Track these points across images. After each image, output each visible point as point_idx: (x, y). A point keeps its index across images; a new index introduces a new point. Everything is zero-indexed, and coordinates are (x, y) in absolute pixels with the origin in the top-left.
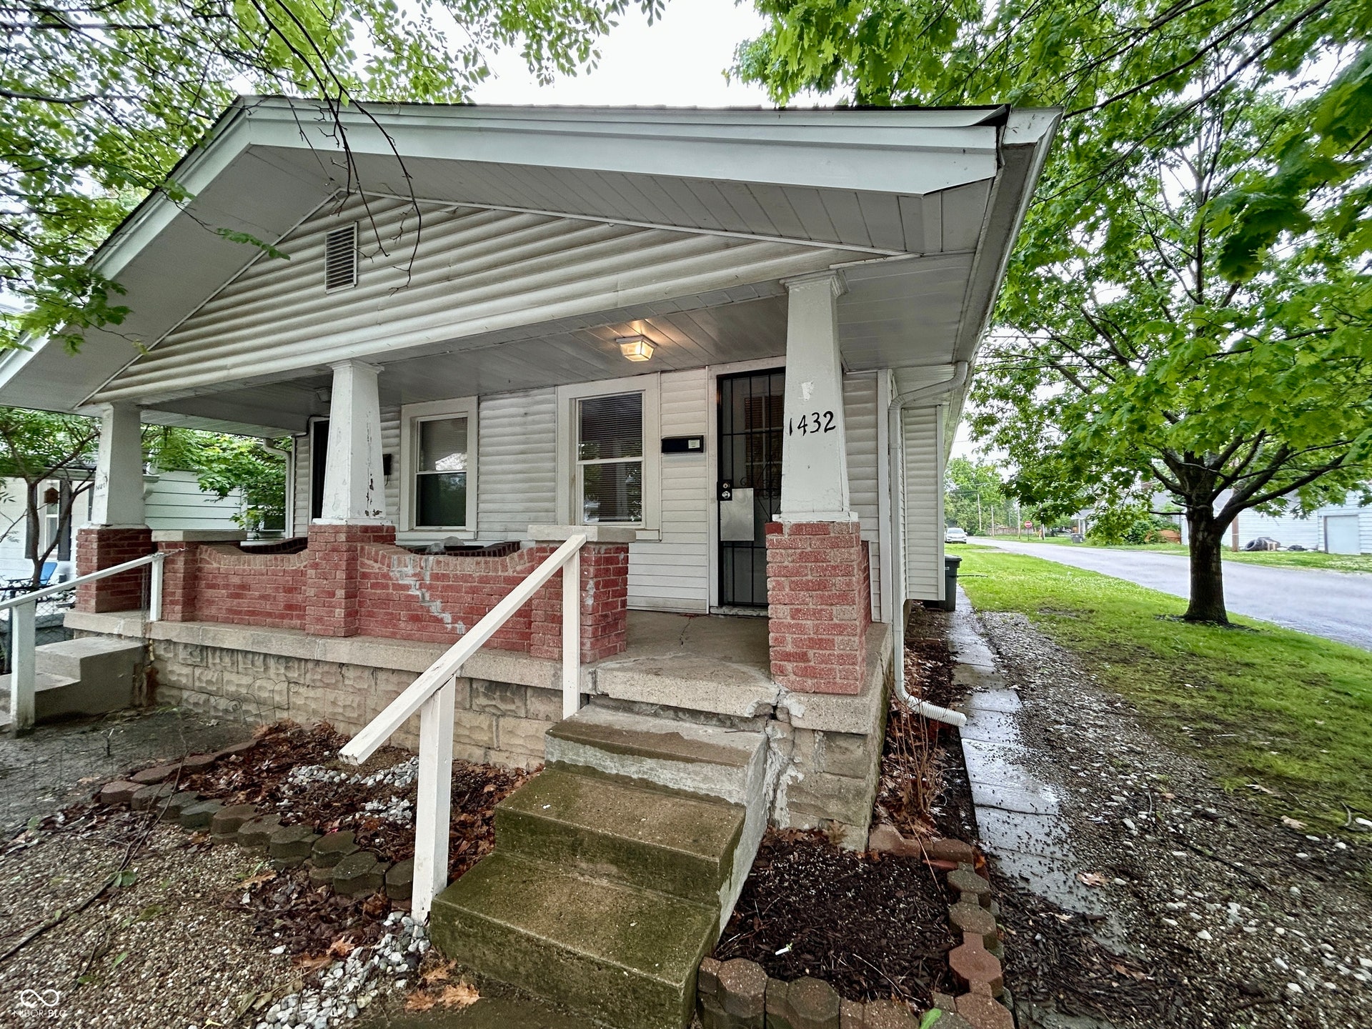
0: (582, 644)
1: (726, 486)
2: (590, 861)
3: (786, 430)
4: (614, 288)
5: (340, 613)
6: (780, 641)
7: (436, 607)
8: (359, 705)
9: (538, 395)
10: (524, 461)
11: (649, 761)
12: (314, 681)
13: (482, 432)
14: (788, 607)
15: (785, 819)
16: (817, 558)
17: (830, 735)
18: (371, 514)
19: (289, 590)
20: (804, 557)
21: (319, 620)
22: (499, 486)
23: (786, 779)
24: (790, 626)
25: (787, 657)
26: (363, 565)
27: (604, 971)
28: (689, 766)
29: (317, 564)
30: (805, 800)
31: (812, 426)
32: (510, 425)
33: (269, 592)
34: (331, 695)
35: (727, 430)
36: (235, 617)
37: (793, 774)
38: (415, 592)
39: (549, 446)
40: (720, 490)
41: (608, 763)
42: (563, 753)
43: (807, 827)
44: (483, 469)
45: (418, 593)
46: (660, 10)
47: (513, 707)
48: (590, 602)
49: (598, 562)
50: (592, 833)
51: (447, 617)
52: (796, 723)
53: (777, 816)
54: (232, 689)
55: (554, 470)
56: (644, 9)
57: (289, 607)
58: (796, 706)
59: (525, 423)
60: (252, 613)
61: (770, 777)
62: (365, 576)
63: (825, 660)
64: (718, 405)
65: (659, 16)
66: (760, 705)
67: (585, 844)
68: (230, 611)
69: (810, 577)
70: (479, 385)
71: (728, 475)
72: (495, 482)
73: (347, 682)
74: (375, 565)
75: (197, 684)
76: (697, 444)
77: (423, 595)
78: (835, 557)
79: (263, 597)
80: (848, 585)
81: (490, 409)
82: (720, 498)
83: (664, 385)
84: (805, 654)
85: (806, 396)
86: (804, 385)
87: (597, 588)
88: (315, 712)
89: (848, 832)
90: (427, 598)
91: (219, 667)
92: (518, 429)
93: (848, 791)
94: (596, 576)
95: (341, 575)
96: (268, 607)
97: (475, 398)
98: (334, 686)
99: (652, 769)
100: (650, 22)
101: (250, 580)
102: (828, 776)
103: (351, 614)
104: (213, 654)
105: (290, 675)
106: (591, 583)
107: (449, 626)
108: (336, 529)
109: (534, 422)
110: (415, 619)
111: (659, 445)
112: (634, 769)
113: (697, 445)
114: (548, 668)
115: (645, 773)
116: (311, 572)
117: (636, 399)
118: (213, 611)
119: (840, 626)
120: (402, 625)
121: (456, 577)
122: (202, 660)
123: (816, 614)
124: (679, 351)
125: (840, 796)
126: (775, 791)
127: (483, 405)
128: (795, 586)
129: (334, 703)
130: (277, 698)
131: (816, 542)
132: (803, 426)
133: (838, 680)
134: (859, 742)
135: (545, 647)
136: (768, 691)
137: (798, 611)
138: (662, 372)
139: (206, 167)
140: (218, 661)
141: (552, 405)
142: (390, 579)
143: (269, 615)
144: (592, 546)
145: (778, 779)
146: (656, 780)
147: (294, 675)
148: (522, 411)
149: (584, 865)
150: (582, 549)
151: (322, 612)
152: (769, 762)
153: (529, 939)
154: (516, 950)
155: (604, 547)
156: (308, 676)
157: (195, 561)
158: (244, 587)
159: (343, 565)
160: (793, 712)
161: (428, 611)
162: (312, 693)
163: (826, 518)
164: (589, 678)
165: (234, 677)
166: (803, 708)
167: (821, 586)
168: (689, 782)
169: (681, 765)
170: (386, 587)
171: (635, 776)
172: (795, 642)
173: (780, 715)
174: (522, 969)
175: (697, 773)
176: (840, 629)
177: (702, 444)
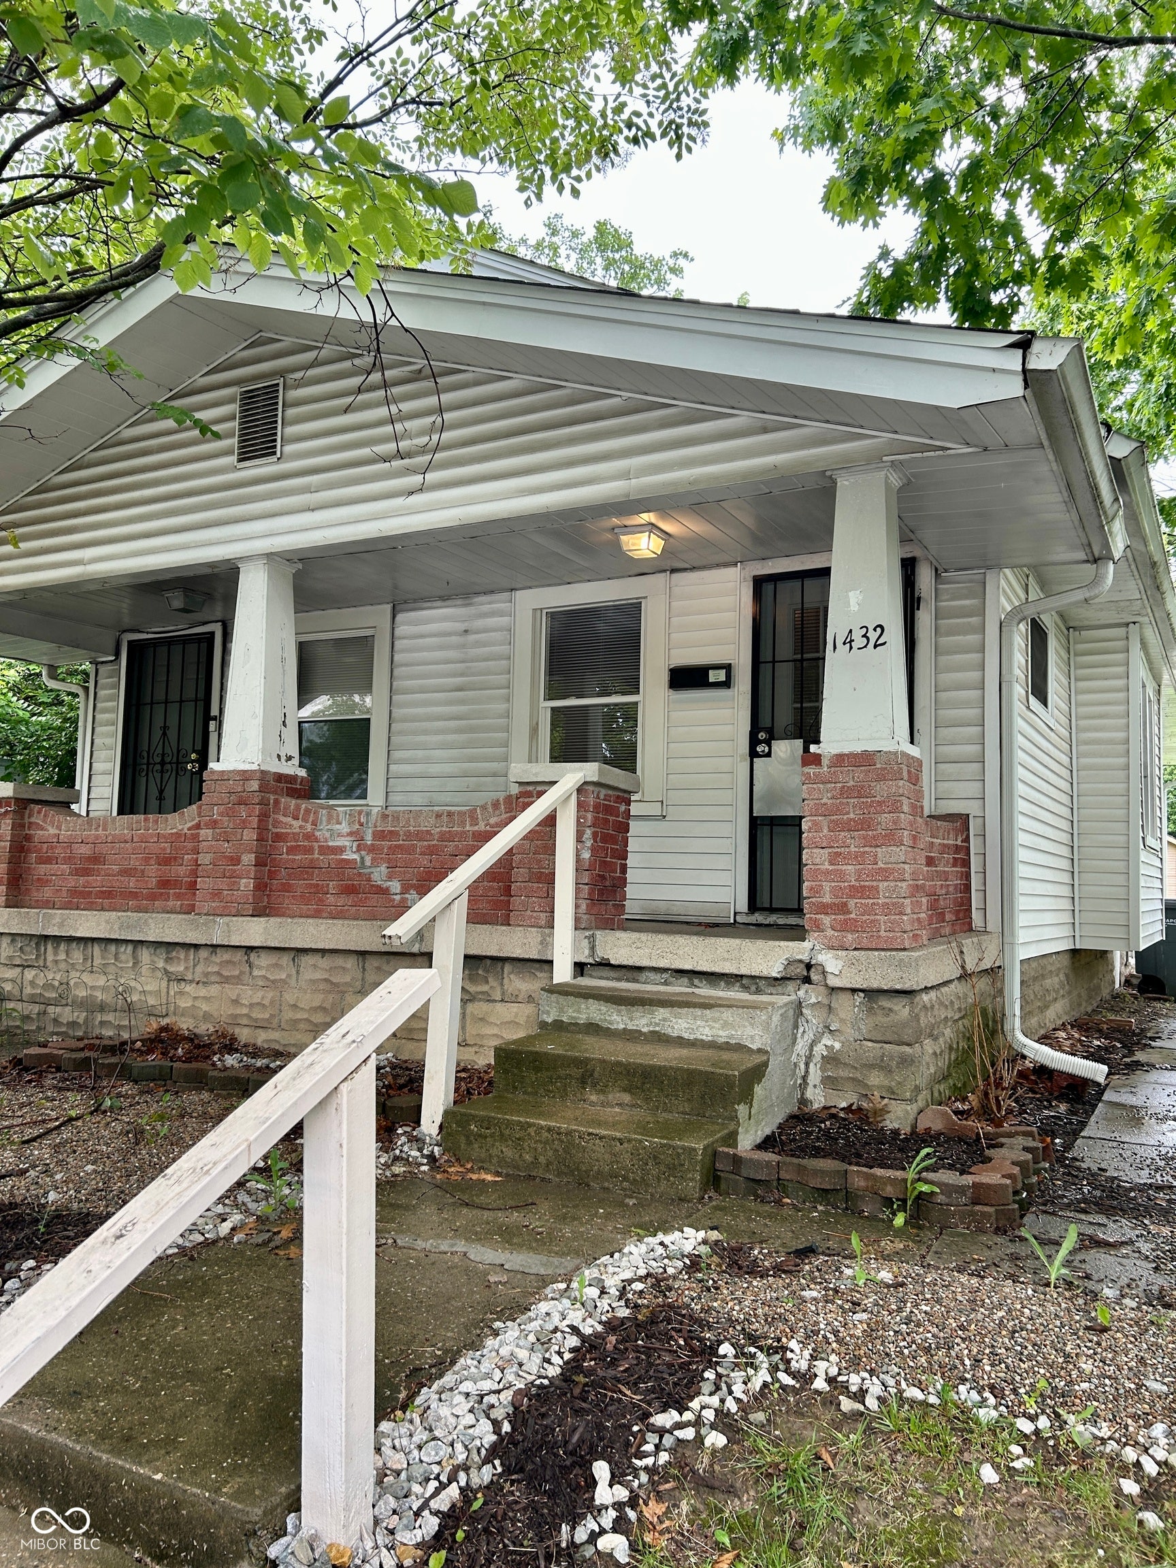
0: (577, 906)
1: (762, 736)
2: (602, 1092)
3: (830, 646)
4: (626, 475)
5: (247, 884)
6: (816, 891)
7: (379, 874)
8: (272, 1002)
9: (485, 604)
10: (462, 702)
11: (662, 1010)
12: (206, 975)
13: (396, 657)
14: (826, 851)
15: (817, 1098)
16: (859, 792)
17: (872, 994)
18: (283, 758)
19: (166, 861)
20: (845, 792)
21: (216, 894)
22: (422, 738)
23: (819, 1050)
24: (828, 872)
25: (824, 909)
26: (277, 823)
27: (626, 1145)
28: (708, 1012)
29: (215, 822)
30: (843, 1073)
31: (859, 641)
32: (441, 648)
33: (134, 862)
34: (232, 991)
35: (766, 655)
36: (80, 900)
37: (829, 1043)
38: (350, 856)
39: (502, 679)
40: (754, 741)
41: (615, 1017)
42: (561, 1010)
43: (844, 1105)
44: (397, 713)
45: (355, 856)
46: (691, 144)
47: (485, 988)
48: (586, 855)
49: (597, 807)
50: (604, 1061)
51: (395, 886)
52: (833, 982)
53: (809, 1094)
54: (82, 993)
55: (507, 715)
56: (671, 145)
57: (165, 883)
58: (831, 962)
59: (463, 646)
60: (109, 894)
61: (801, 1047)
62: (278, 837)
63: (869, 910)
64: (754, 620)
65: (689, 150)
66: (790, 963)
67: (596, 1075)
68: (74, 892)
69: (852, 816)
70: (396, 587)
71: (765, 721)
72: (415, 733)
73: (256, 973)
74: (294, 823)
75: (28, 990)
76: (721, 676)
77: (362, 858)
78: (881, 790)
79: (126, 872)
80: (895, 823)
81: (412, 624)
82: (753, 754)
83: (676, 590)
84: (845, 904)
85: (854, 607)
86: (851, 594)
87: (595, 841)
88: (207, 1017)
89: (890, 1108)
90: (368, 863)
91: (63, 966)
92: (452, 654)
93: (892, 1058)
94: (594, 825)
95: (250, 835)
96: (132, 883)
97: (389, 607)
98: (237, 980)
99: (665, 1020)
100: (679, 157)
101: (104, 849)
102: (870, 1044)
103: (261, 886)
104: (56, 949)
105: (171, 969)
106: (588, 833)
107: (398, 897)
108: (245, 776)
109: (479, 644)
110: (350, 890)
111: (665, 678)
112: (644, 1021)
113: (722, 678)
114: (534, 935)
115: (657, 1025)
116: (205, 833)
117: (632, 611)
118: (47, 893)
119: (886, 870)
120: (331, 899)
121: (409, 835)
122: (38, 956)
123: (859, 858)
124: (698, 542)
125: (881, 1065)
126: (807, 1064)
127: (399, 617)
128: (835, 827)
129: (236, 1002)
130: (152, 1001)
131: (859, 774)
132: (849, 642)
133: (882, 933)
134: (904, 1000)
135: (529, 913)
136: (800, 950)
137: (838, 854)
138: (673, 571)
139: (114, 316)
140: (62, 956)
141: (506, 619)
142: (317, 840)
143: (134, 895)
144: (591, 788)
145: (811, 1049)
146: (669, 1031)
147: (177, 968)
148: (461, 626)
149: (594, 1098)
150: (579, 790)
151: (222, 884)
152: (801, 1030)
153: (549, 1130)
154: (536, 1142)
155: (603, 792)
156: (199, 969)
157: (22, 826)
158: (96, 859)
159: (255, 821)
160: (828, 969)
161: (369, 880)
162: (202, 992)
163: (871, 747)
164: (585, 943)
165: (86, 977)
166: (840, 964)
167: (865, 824)
168: (707, 1031)
169: (698, 1012)
170: (309, 850)
171: (645, 1030)
172: (833, 891)
173: (814, 977)
174: (542, 1159)
175: (715, 1020)
176: (885, 874)
177: (728, 676)
